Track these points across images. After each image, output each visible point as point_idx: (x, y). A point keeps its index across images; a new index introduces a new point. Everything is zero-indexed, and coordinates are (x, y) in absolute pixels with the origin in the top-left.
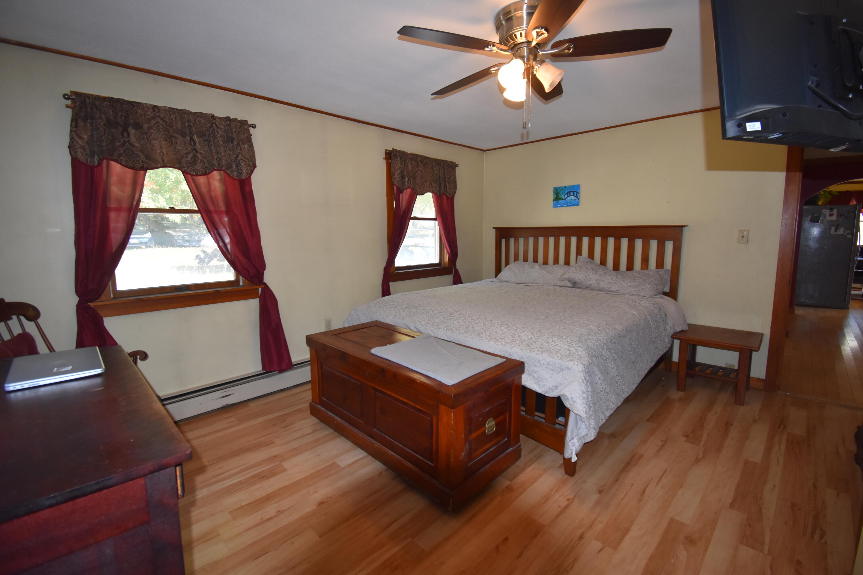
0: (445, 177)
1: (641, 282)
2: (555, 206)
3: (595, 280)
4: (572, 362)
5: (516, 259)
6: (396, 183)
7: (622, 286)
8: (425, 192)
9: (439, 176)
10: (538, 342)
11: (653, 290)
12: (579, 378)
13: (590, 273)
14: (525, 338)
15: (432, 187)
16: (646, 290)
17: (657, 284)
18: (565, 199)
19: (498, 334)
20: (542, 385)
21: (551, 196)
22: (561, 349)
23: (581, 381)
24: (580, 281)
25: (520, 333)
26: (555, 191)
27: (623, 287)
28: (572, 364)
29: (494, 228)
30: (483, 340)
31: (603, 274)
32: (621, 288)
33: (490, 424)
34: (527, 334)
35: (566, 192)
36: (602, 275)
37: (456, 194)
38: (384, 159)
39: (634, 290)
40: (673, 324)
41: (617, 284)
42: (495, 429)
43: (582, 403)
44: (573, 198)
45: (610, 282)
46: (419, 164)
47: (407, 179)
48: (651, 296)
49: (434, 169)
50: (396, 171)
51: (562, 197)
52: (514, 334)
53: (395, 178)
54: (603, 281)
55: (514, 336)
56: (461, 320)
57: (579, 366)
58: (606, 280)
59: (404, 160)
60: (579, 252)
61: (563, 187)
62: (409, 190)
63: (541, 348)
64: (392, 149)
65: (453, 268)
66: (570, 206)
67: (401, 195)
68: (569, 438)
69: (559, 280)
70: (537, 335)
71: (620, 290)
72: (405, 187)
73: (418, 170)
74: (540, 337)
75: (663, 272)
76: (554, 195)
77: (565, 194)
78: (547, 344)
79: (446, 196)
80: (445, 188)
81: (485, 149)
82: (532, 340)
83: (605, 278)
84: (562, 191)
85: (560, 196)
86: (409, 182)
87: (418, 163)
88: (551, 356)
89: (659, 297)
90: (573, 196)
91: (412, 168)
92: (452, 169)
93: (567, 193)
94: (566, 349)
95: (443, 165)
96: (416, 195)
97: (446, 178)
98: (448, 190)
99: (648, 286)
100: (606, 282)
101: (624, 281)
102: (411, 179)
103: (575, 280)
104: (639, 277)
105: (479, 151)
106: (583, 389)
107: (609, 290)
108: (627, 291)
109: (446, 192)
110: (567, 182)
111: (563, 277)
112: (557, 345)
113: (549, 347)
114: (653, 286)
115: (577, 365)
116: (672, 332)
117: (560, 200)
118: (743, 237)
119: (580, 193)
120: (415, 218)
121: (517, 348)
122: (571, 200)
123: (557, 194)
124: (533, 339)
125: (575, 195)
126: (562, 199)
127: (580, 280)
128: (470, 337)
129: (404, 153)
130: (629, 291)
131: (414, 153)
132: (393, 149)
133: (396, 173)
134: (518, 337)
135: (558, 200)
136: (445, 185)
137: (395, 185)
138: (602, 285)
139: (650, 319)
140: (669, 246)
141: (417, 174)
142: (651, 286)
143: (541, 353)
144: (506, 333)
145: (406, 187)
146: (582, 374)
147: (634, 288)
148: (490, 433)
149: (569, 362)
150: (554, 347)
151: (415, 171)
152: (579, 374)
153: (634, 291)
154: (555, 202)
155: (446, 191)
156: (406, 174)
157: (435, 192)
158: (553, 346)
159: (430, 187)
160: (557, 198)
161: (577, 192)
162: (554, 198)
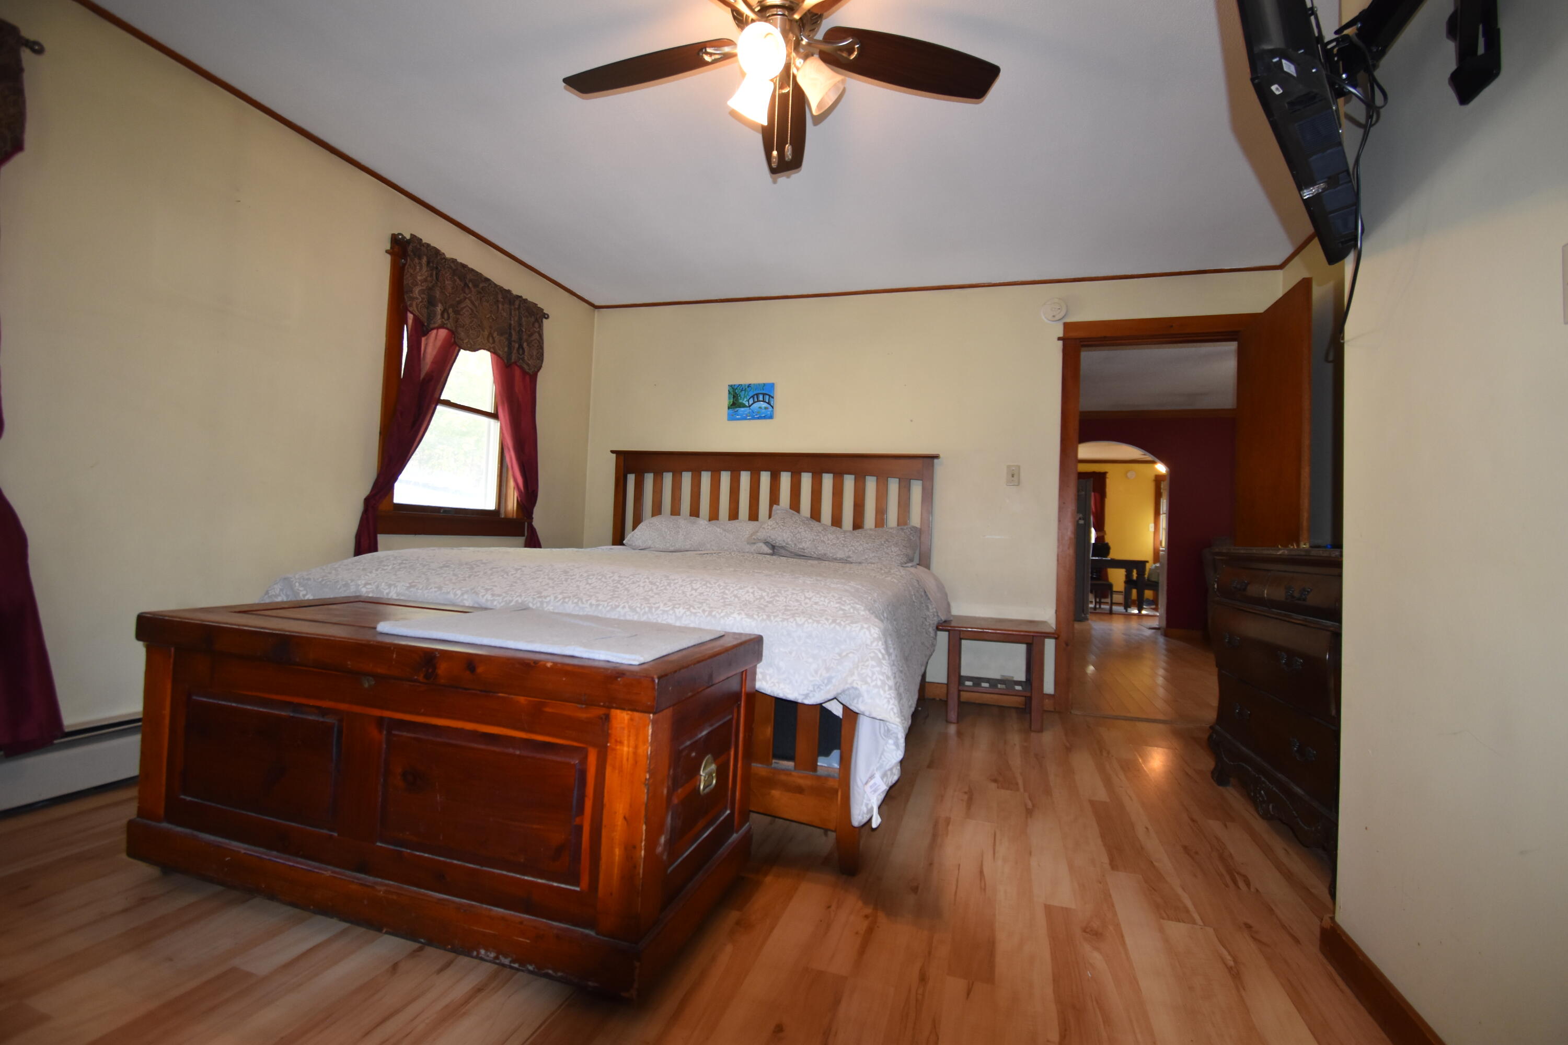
0: (522, 331)
1: (883, 542)
2: (731, 418)
3: (810, 540)
4: (857, 625)
5: (657, 510)
6: (415, 309)
7: (856, 549)
8: (479, 347)
9: (510, 325)
10: (778, 601)
11: (902, 555)
12: (877, 651)
13: (801, 528)
14: (750, 597)
15: (494, 342)
16: (892, 555)
17: (905, 547)
18: (750, 406)
19: (688, 596)
20: (797, 682)
21: (724, 400)
22: (826, 609)
23: (880, 656)
24: (785, 544)
25: (737, 590)
26: (731, 391)
27: (856, 551)
28: (858, 629)
29: (613, 452)
30: (659, 607)
31: (822, 530)
32: (854, 552)
33: (708, 770)
34: (751, 591)
35: (751, 394)
36: (820, 532)
37: (541, 371)
38: (387, 252)
39: (873, 555)
40: (936, 609)
41: (847, 547)
42: (714, 782)
43: (889, 696)
44: (763, 405)
45: (835, 544)
46: (468, 287)
47: (439, 308)
48: (901, 563)
49: (500, 306)
50: (417, 285)
51: (744, 402)
52: (724, 593)
53: (413, 299)
54: (823, 542)
55: (725, 596)
56: (594, 580)
57: (873, 631)
58: (828, 540)
59: (437, 268)
60: (774, 499)
61: (745, 385)
62: (443, 333)
63: (786, 610)
64: (411, 235)
65: (526, 523)
66: (758, 418)
67: (423, 339)
68: (861, 780)
69: (748, 543)
70: (772, 591)
71: (851, 556)
72: (434, 323)
73: (465, 298)
74: (779, 594)
75: (910, 530)
76: (729, 398)
77: (748, 398)
78: (796, 604)
79: (521, 368)
80: (521, 352)
81: (597, 303)
82: (765, 600)
83: (826, 537)
84: (743, 392)
85: (740, 401)
86: (446, 316)
87: (466, 285)
88: (813, 620)
89: (912, 566)
90: (764, 401)
91: (453, 288)
92: (537, 320)
93: (753, 397)
94: (836, 608)
95: (519, 305)
96: (457, 348)
97: (524, 333)
98: (526, 358)
99: (894, 549)
100: (828, 544)
101: (858, 542)
102: (450, 311)
103: (776, 543)
104: (878, 536)
105: (586, 305)
106: (886, 671)
107: (835, 557)
108: (864, 558)
109: (521, 361)
110: (752, 377)
111: (754, 537)
112: (816, 603)
113: (803, 608)
114: (901, 549)
115: (868, 628)
116: (936, 620)
117: (740, 407)
118: (1013, 476)
119: (775, 398)
120: (448, 403)
121: (739, 614)
122: (760, 408)
123: (734, 397)
124: (766, 597)
125: (767, 401)
126: (744, 406)
127: (784, 541)
128: (627, 606)
129: (437, 252)
130: (867, 557)
131: (459, 260)
132: (413, 236)
133: (417, 290)
134: (733, 598)
135: (736, 408)
136: (521, 346)
137: (412, 313)
138: (821, 549)
139: (913, 593)
140: (916, 489)
141: (463, 305)
142: (898, 549)
143: (793, 617)
144: (705, 594)
145: (436, 325)
146: (880, 643)
147: (874, 552)
148: (707, 790)
149: (851, 625)
150: (811, 606)
151: (458, 299)
152: (875, 644)
153: (875, 556)
154: (731, 411)
155: (523, 359)
156: (437, 296)
157: (500, 353)
158: (808, 605)
159: (489, 341)
160: (735, 404)
161: (770, 396)
162: (730, 402)
